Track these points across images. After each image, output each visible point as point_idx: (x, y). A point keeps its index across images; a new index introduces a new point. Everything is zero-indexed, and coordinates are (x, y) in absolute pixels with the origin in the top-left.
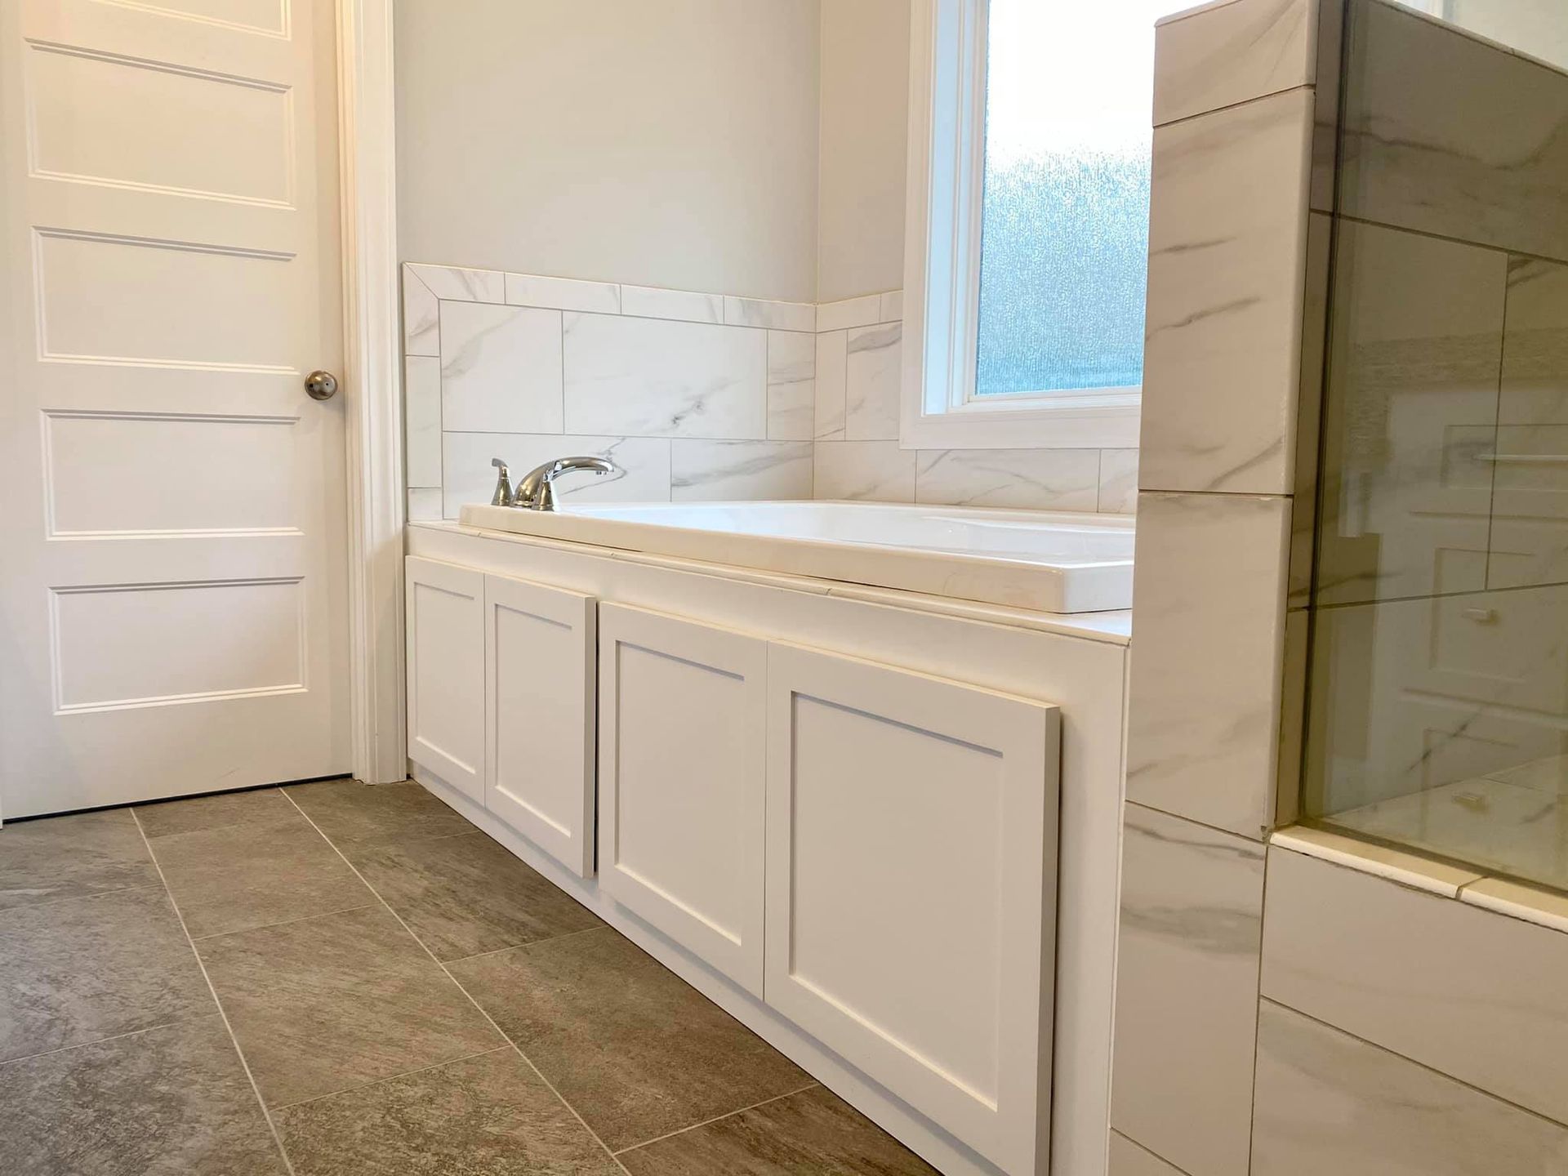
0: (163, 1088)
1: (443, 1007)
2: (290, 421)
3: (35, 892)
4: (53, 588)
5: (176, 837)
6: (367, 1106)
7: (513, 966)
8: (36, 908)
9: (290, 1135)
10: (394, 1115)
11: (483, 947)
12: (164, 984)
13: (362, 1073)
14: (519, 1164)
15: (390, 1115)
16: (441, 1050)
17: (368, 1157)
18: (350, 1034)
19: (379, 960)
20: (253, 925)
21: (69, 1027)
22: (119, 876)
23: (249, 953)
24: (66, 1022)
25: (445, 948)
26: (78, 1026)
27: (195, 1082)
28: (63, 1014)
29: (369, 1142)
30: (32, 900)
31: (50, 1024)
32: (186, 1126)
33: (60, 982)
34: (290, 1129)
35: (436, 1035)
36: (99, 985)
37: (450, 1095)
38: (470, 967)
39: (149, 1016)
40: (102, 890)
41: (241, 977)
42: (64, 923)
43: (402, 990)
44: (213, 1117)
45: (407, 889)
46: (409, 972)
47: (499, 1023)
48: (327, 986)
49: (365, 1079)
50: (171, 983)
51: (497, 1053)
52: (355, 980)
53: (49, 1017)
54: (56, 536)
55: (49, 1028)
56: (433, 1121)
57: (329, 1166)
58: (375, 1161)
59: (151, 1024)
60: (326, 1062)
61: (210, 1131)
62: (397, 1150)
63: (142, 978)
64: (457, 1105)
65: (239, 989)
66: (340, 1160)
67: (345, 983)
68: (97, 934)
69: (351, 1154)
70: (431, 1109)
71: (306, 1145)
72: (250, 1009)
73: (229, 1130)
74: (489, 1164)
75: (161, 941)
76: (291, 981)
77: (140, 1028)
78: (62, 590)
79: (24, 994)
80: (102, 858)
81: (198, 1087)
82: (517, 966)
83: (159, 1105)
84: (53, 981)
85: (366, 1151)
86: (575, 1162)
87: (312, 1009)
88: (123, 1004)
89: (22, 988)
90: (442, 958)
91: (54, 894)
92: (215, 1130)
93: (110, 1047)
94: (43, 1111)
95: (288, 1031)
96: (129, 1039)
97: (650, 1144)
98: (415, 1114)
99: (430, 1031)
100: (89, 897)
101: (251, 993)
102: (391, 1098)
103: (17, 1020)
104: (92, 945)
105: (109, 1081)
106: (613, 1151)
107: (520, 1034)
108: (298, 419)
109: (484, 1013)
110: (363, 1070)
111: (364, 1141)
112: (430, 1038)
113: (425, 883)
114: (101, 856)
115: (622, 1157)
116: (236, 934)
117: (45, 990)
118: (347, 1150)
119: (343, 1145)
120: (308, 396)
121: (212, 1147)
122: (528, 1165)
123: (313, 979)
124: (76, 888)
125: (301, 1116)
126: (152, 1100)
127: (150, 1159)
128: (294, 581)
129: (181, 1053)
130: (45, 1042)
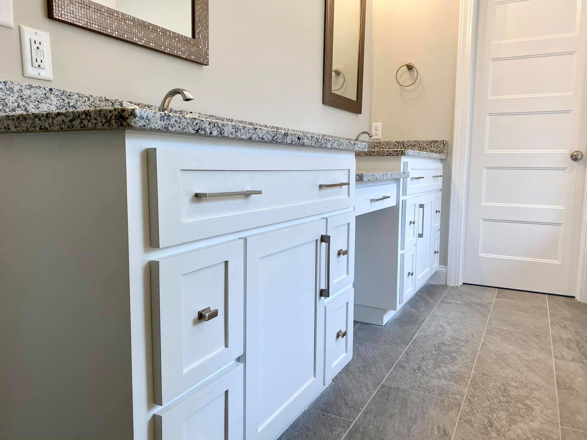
0: (454, 355)
1: (543, 370)
2: (564, 169)
3: (458, 302)
4: (482, 219)
5: (503, 300)
6: (499, 381)
7: (578, 369)
8: (456, 306)
9: (474, 377)
10: (504, 386)
11: (573, 360)
12: (472, 334)
13: (504, 374)
14: (528, 413)
15: (503, 386)
16: (532, 379)
17: (489, 391)
18: (509, 364)
19: (534, 350)
20: (506, 328)
21: (445, 334)
22: (481, 305)
23: (499, 335)
24: (445, 333)
25: (559, 355)
26: (446, 335)
27: (462, 357)
28: (445, 331)
29: (492, 388)
30: (456, 304)
31: (442, 332)
32: (453, 364)
33: (449, 324)
34: (475, 376)
35: (534, 375)
36: (457, 328)
37: (524, 390)
38: (562, 364)
39: (463, 339)
40: (475, 307)
41: (492, 339)
42: (460, 311)
43: (535, 360)
44: (460, 365)
45: (563, 336)
46: (541, 356)
47: (557, 381)
48: (513, 350)
49: (503, 375)
50: (474, 334)
51: (549, 387)
52: (522, 352)
53: (442, 330)
54: (484, 204)
55: (440, 333)
56: (513, 392)
57: (478, 388)
58: (490, 393)
59: (462, 341)
60: (496, 367)
61: (457, 368)
62: (498, 393)
63: (468, 330)
64: (524, 392)
65: (489, 342)
66: (482, 388)
67: (519, 352)
68: (465, 317)
69: (485, 388)
70: (516, 390)
71: (477, 381)
72: (488, 347)
73: (462, 370)
74: (520, 409)
75: (479, 323)
76: (504, 345)
77: (460, 340)
78: (484, 220)
79: (441, 324)
80: (480, 299)
81: (462, 358)
82: (580, 370)
83: (451, 357)
84: (448, 323)
85: (489, 390)
86: (546, 422)
87: (504, 354)
88: (459, 334)
89: (441, 322)
90: (555, 357)
91: (463, 304)
92: (458, 368)
93: (450, 342)
94: (428, 348)
95: (493, 356)
96: (455, 342)
97: (575, 431)
98: (509, 388)
99: (533, 373)
100: (470, 307)
101: (491, 344)
102: (507, 382)
103: (435, 328)
104: (462, 318)
105: (444, 348)
106: (561, 426)
107: (561, 386)
108: (567, 168)
109: (555, 376)
110: (505, 373)
111: (491, 387)
112: (531, 375)
113: (570, 336)
114: (480, 298)
115: (562, 429)
116: (499, 329)
117: (445, 324)
118: (485, 387)
119: (485, 386)
120: (571, 159)
121: (455, 371)
122: (531, 415)
123: (510, 347)
124: (469, 304)
125: (481, 375)
126: (450, 356)
127: (441, 367)
128: (559, 224)
129: (464, 349)
130: (438, 335)
